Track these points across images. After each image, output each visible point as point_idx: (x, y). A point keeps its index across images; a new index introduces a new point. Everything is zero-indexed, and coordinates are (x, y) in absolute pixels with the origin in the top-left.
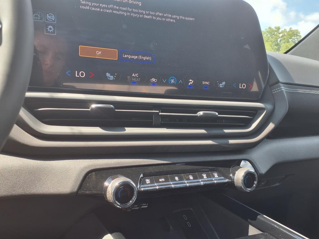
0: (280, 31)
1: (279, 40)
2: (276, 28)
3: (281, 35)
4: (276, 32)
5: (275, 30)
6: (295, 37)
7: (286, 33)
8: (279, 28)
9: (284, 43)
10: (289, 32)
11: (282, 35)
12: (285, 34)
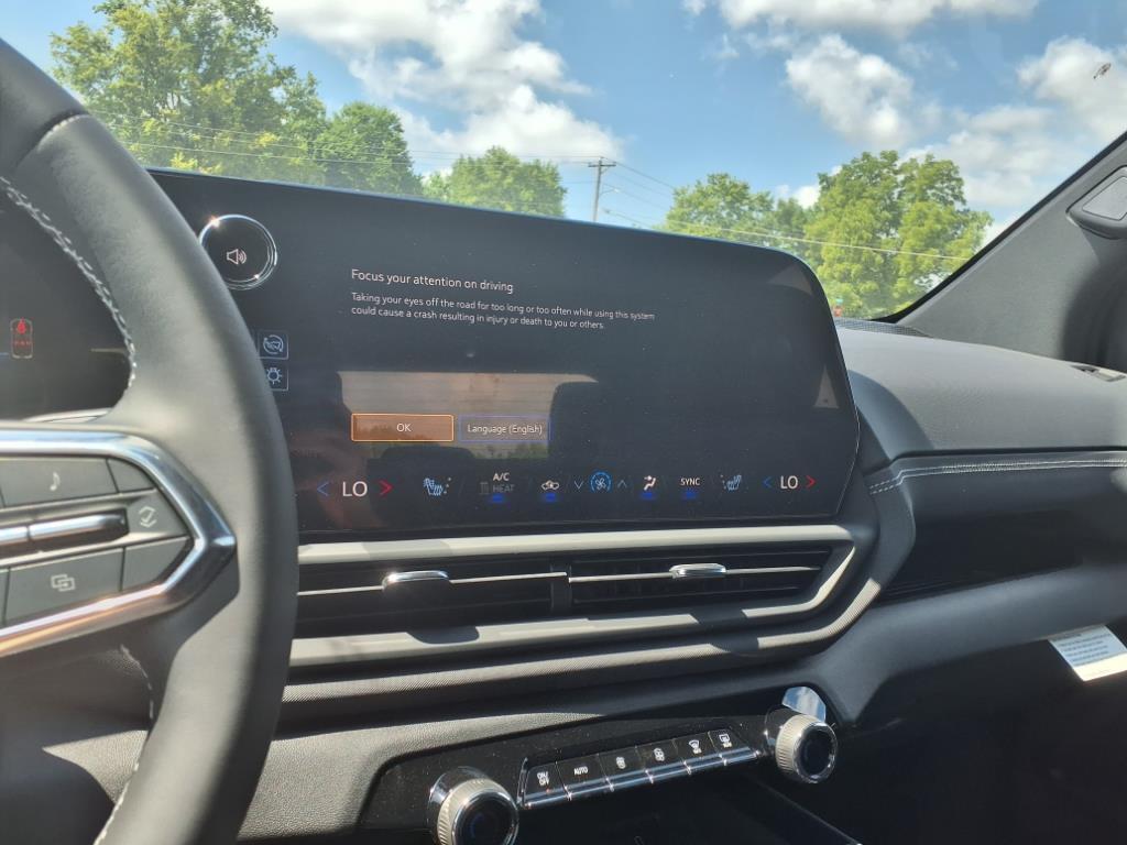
0: (899, 164)
1: (896, 192)
2: (885, 158)
3: (901, 178)
4: (885, 167)
5: (881, 163)
6: (942, 183)
7: (915, 172)
8: (893, 157)
9: (913, 201)
10: (925, 167)
11: (906, 178)
12: (912, 176)
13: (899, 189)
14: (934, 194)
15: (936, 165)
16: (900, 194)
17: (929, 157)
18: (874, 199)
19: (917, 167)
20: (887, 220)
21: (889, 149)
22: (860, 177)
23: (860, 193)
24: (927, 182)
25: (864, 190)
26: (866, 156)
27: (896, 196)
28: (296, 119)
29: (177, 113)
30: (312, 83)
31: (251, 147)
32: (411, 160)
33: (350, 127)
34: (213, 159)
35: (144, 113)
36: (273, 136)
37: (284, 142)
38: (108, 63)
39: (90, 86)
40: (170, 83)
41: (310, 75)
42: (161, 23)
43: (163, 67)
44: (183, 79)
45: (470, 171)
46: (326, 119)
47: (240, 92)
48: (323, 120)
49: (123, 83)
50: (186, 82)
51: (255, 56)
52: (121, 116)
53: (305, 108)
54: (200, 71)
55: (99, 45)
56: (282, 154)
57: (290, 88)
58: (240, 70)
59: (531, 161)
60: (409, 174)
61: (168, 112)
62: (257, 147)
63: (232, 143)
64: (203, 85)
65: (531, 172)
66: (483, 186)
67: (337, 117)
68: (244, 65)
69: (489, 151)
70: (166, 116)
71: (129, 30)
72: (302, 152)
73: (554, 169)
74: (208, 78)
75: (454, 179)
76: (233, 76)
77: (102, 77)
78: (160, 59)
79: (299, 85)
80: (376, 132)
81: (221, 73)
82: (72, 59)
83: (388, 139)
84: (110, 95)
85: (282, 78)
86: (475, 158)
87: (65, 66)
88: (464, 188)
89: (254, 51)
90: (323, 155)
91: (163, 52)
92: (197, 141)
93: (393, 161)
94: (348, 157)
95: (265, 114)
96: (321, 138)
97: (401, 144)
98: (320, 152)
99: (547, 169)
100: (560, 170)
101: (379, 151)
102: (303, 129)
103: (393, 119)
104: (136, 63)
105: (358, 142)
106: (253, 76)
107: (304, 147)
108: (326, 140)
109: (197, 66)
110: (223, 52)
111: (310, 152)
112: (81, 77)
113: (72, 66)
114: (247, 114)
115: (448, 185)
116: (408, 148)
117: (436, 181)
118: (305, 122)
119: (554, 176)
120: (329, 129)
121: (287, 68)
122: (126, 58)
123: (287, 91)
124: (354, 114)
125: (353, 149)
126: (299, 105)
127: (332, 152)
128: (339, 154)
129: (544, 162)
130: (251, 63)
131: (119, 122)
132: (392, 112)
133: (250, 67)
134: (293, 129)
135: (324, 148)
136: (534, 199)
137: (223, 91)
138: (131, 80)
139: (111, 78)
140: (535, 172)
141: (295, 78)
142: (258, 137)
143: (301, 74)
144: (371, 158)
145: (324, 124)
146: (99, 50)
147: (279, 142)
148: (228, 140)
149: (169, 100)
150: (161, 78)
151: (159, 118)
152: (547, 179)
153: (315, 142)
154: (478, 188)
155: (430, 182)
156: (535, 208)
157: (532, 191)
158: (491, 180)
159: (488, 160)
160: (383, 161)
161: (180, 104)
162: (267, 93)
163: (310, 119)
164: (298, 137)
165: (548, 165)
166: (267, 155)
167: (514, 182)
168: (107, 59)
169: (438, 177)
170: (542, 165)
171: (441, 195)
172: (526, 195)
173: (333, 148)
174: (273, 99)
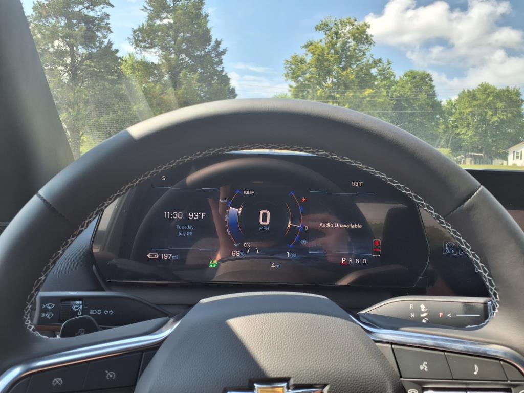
28: (382, 81)
29: (331, 85)
30: (389, 63)
31: (361, 96)
32: (437, 94)
33: (407, 82)
34: (344, 104)
35: (318, 87)
36: (371, 90)
37: (376, 92)
39: (298, 79)
40: (329, 73)
41: (388, 60)
42: (326, 48)
43: (326, 67)
44: (335, 70)
45: (468, 96)
46: (395, 80)
47: (357, 73)
48: (394, 80)
49: (310, 76)
50: (335, 72)
51: (365, 56)
52: (309, 90)
53: (386, 75)
54: (341, 66)
55: (302, 61)
56: (374, 97)
58: (358, 63)
59: (504, 88)
60: (436, 101)
61: (327, 85)
62: (364, 96)
63: (353, 96)
64: (342, 71)
65: (504, 94)
66: (475, 103)
67: (401, 78)
68: (359, 61)
69: (479, 85)
70: (326, 87)
71: (313, 53)
72: (384, 96)
73: (517, 91)
74: (344, 69)
75: (459, 101)
76: (355, 66)
77: (303, 74)
78: (325, 63)
79: (383, 66)
80: (420, 83)
81: (350, 66)
82: (292, 68)
83: (425, 85)
84: (305, 81)
85: (376, 64)
86: (471, 90)
87: (289, 72)
88: (464, 105)
89: (364, 54)
90: (394, 96)
91: (326, 60)
92: (339, 97)
93: (428, 95)
94: (405, 96)
95: (367, 81)
96: (393, 88)
97: (432, 87)
98: (392, 95)
99: (514, 91)
100: (521, 91)
101: (421, 92)
102: (385, 86)
103: (428, 75)
104: (316, 67)
105: (411, 89)
106: (363, 65)
107: (385, 93)
108: (395, 89)
109: (340, 64)
110: (351, 56)
111: (388, 95)
112: (294, 75)
113: (292, 72)
114: (360, 83)
115: (455, 104)
116: (435, 88)
117: (450, 103)
118: (385, 82)
119: (518, 94)
120: (396, 84)
121: (378, 59)
122: (312, 65)
123: (378, 69)
125: (408, 92)
126: (383, 74)
127: (398, 95)
128: (401, 95)
129: (511, 87)
130: (363, 59)
131: (308, 92)
132: (427, 73)
133: (362, 62)
134: (380, 86)
135: (395, 93)
136: (505, 107)
137: (351, 73)
138: (313, 74)
139: (305, 74)
140: (506, 93)
141: (382, 63)
142: (364, 92)
143: (385, 61)
144: (416, 95)
145: (394, 82)
146: (302, 64)
147: (374, 93)
148: (351, 94)
149: (328, 80)
150: (325, 71)
151: (323, 88)
152: (515, 97)
153: (390, 91)
154: (472, 104)
155: (446, 103)
156: (506, 111)
157: (504, 103)
158: (480, 99)
159: (479, 90)
160: (422, 96)
161: (332, 81)
162: (369, 71)
163: (388, 80)
164: (382, 89)
165: (515, 88)
166: (368, 99)
167: (494, 99)
168: (304, 67)
169: (450, 101)
170: (510, 89)
171: (452, 109)
172: (500, 105)
173: (399, 93)
174: (371, 74)
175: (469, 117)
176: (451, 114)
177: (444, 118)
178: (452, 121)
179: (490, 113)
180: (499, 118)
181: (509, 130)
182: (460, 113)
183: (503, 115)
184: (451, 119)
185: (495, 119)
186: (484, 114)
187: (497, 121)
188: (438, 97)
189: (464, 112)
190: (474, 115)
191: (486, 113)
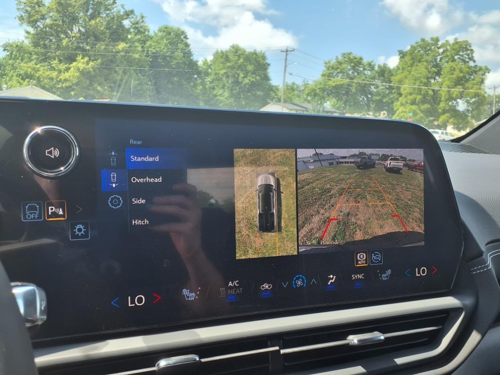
0: (440, 43)
1: (439, 58)
2: (433, 40)
3: (441, 50)
4: (433, 45)
5: (431, 43)
6: (463, 52)
7: (448, 47)
10: (454, 44)
11: (444, 51)
12: (447, 49)
13: (440, 56)
14: (458, 58)
15: (459, 43)
16: (441, 59)
17: (456, 39)
18: (427, 62)
19: (449, 45)
20: (434, 72)
21: (435, 36)
22: (420, 51)
23: (420, 59)
24: (455, 52)
25: (422, 58)
26: (423, 40)
27: (438, 60)
28: (136, 35)
29: (78, 35)
30: (142, 17)
31: (114, 50)
32: (193, 53)
33: (162, 38)
34: (96, 58)
35: (62, 36)
36: (125, 45)
37: (130, 47)
38: (44, 12)
39: (36, 24)
40: (74, 20)
41: (141, 13)
43: (70, 13)
44: (81, 18)
45: (222, 57)
46: (150, 34)
47: (108, 24)
48: (148, 35)
49: (52, 22)
50: (82, 19)
51: (115, 5)
52: (51, 38)
53: (139, 29)
54: (89, 14)
55: (39, 3)
56: (129, 52)
57: (132, 20)
58: (108, 12)
59: (252, 50)
60: (192, 60)
61: (73, 35)
62: (117, 50)
63: (105, 49)
64: (90, 20)
65: (252, 56)
66: (228, 64)
67: (155, 33)
68: (109, 10)
69: (231, 47)
70: (73, 37)
72: (139, 51)
73: (264, 54)
74: (92, 17)
75: (214, 61)
76: (105, 15)
77: (42, 19)
78: (69, 9)
79: (136, 18)
80: (175, 40)
81: (99, 14)
82: (27, 11)
83: (181, 43)
84: (46, 28)
85: (128, 15)
86: (224, 50)
87: (23, 14)
88: (219, 66)
89: (114, 2)
90: (149, 52)
91: (70, 5)
92: (89, 50)
93: (184, 53)
94: (162, 53)
95: (120, 33)
96: (148, 43)
97: (187, 45)
98: (148, 51)
99: (260, 54)
100: (267, 55)
101: (177, 49)
102: (139, 40)
103: (183, 33)
104: (58, 12)
105: (166, 45)
106: (114, 15)
107: (140, 49)
108: (151, 45)
109: (87, 11)
110: (99, 4)
111: (143, 51)
112: (32, 20)
113: (27, 15)
114: (111, 34)
115: (211, 65)
116: (191, 47)
117: (205, 63)
118: (140, 37)
119: (264, 58)
120: (151, 39)
121: (130, 10)
122: (53, 9)
123: (131, 22)
124: (164, 31)
125: (163, 48)
126: (137, 28)
127: (154, 51)
128: (157, 51)
129: (258, 50)
130: (113, 9)
131: (51, 41)
132: (182, 30)
133: (112, 11)
134: (134, 40)
135: (150, 49)
136: (254, 69)
137: (100, 23)
138: (55, 20)
139: (46, 19)
140: (254, 56)
141: (134, 15)
142: (117, 45)
143: (137, 13)
144: (173, 53)
145: (149, 37)
146: (39, 6)
147: (129, 47)
148: (103, 47)
149: (74, 29)
150: (70, 18)
151: (69, 38)
152: (262, 61)
153: (145, 46)
154: (226, 65)
155: (202, 63)
156: (255, 73)
157: (253, 66)
158: (232, 61)
159: (230, 51)
160: (179, 54)
161: (79, 30)
162: (121, 23)
163: (142, 35)
164: (137, 44)
165: (261, 52)
166: (122, 54)
167: (244, 62)
168: (44, 10)
169: (206, 61)
170: (257, 52)
171: (207, 69)
172: (250, 68)
173: (154, 49)
174: (124, 26)
175: (224, 78)
176: (207, 74)
177: (201, 78)
178: (209, 81)
179: (242, 75)
180: (250, 80)
181: (259, 93)
182: (216, 74)
183: (253, 77)
184: (208, 79)
185: (246, 81)
186: (237, 76)
187: (248, 83)
188: (194, 56)
189: (219, 74)
190: (228, 77)
191: (239, 75)
